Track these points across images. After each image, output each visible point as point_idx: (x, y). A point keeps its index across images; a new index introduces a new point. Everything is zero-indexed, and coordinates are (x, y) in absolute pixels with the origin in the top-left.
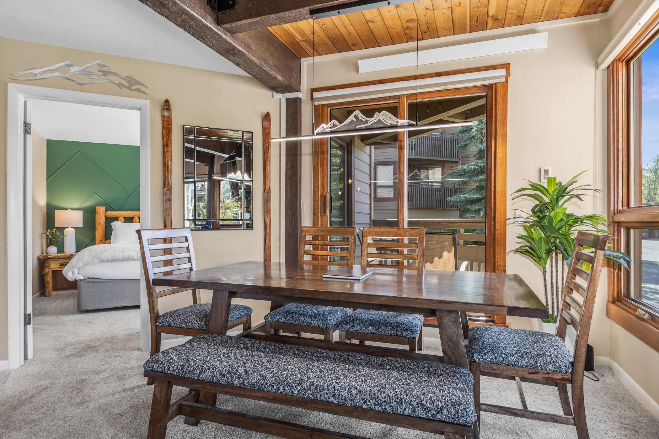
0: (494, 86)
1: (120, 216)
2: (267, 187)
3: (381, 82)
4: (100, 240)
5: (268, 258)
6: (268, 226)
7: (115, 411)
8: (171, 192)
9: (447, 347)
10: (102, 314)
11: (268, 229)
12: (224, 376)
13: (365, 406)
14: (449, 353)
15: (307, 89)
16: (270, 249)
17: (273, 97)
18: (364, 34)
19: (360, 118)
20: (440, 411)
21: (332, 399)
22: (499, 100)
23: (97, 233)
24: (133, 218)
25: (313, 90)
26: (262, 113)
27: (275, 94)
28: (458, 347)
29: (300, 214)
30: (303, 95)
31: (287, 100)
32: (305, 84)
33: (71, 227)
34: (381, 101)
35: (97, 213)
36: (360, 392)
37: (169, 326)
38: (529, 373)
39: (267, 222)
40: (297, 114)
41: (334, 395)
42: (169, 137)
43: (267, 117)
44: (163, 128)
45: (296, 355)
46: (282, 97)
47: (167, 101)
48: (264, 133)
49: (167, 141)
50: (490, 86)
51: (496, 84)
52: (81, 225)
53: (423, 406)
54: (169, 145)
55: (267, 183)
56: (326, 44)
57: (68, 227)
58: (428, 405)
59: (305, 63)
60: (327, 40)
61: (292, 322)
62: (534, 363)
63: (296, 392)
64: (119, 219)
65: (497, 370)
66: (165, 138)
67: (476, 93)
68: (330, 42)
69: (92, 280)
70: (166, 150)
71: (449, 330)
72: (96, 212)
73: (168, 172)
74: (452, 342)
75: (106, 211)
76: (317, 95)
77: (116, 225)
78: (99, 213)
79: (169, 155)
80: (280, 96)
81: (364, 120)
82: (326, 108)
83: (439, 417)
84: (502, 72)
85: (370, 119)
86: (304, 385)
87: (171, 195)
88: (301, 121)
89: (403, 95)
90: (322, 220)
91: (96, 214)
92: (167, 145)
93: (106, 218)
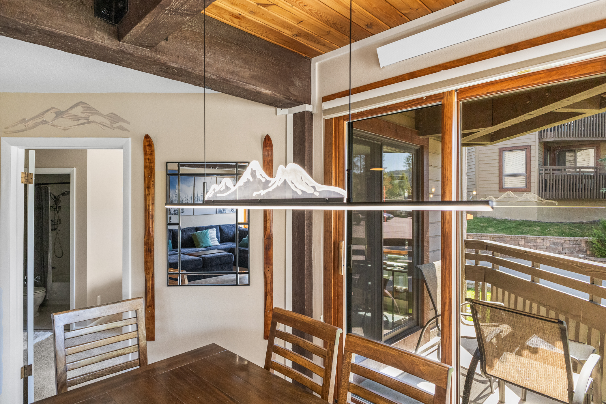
2: (268, 231)
3: (412, 75)
6: (269, 282)
8: (152, 242)
11: (269, 286)
15: (319, 98)
17: (276, 114)
18: (374, 6)
19: (259, 177)
25: (325, 99)
26: (262, 136)
27: (279, 110)
30: (313, 106)
31: (295, 115)
32: (317, 91)
39: (268, 275)
42: (151, 177)
43: (267, 142)
44: (145, 167)
46: (289, 113)
47: (147, 137)
48: (264, 161)
49: (149, 182)
54: (151, 186)
55: (268, 225)
56: (328, 33)
59: (317, 64)
60: (328, 29)
66: (146, 179)
68: (332, 30)
70: (147, 193)
73: (149, 219)
76: (327, 105)
79: (151, 198)
80: (286, 111)
82: (342, 121)
88: (311, 143)
89: (450, 92)
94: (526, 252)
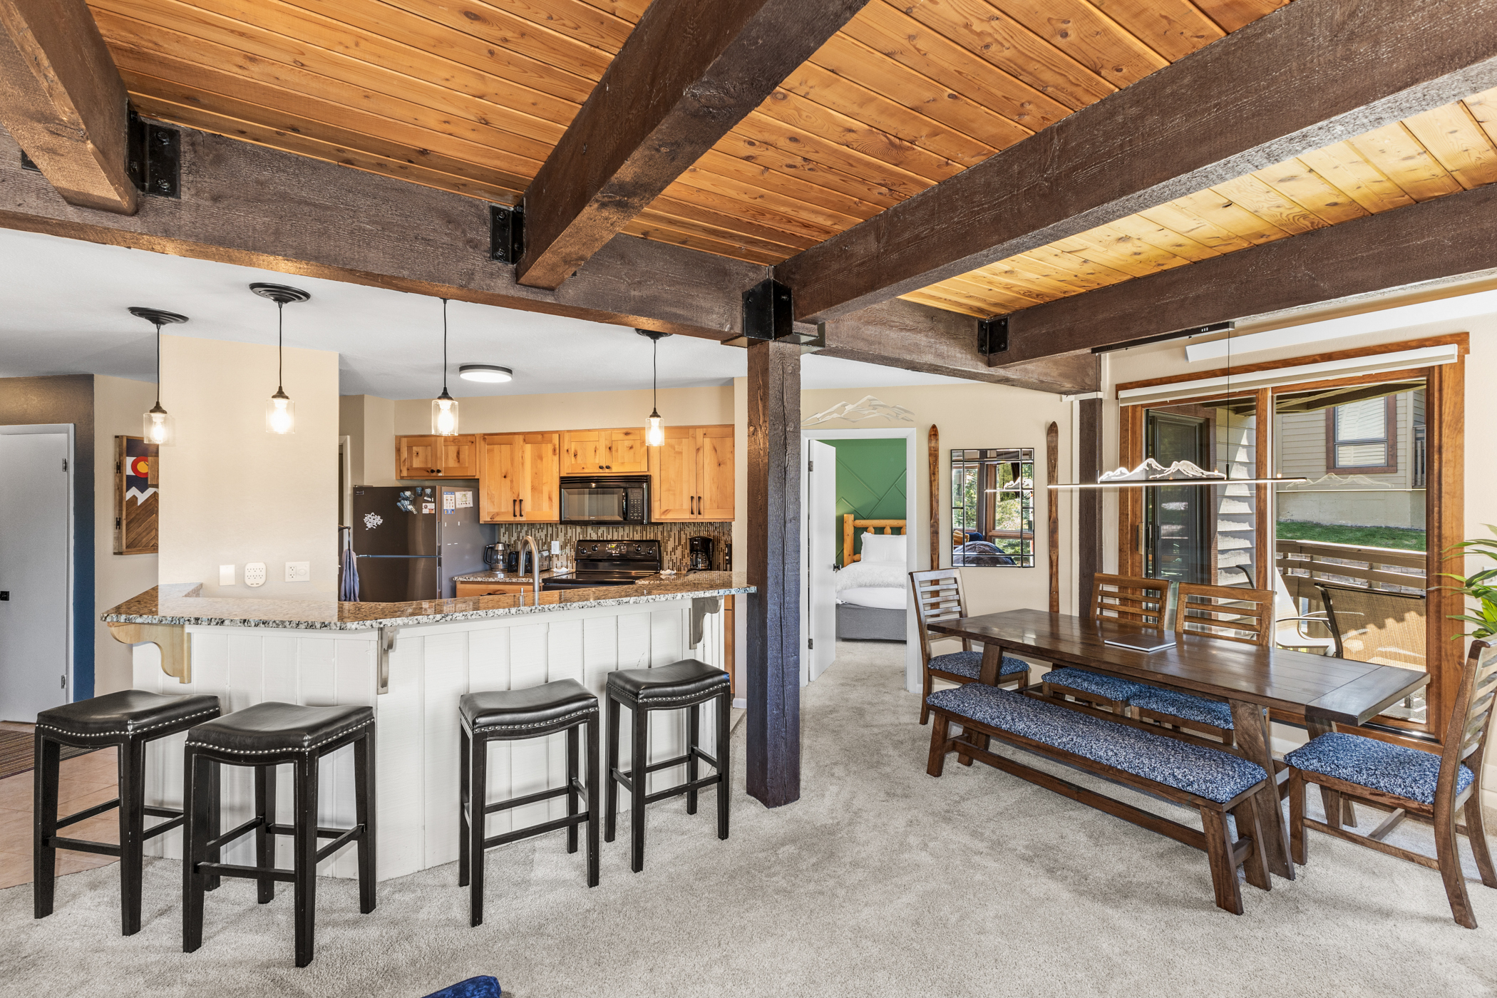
0: (1436, 371)
1: (870, 526)
2: (1054, 514)
3: (1226, 372)
4: (849, 557)
5: (1055, 604)
6: (1054, 564)
8: (938, 524)
9: (1242, 739)
10: (860, 645)
11: (1054, 568)
12: (993, 719)
13: (1119, 767)
14: (1246, 746)
15: (1111, 386)
16: (1057, 592)
17: (1061, 400)
19: (1154, 467)
20: (1191, 784)
21: (1088, 756)
23: (845, 546)
25: (1120, 387)
26: (1046, 425)
27: (1063, 397)
28: (1256, 742)
29: (1101, 549)
30: (1105, 394)
31: (1081, 402)
32: (1107, 380)
35: (847, 523)
36: (1116, 754)
37: (940, 670)
38: (1371, 794)
39: (1054, 558)
40: (1095, 420)
41: (1091, 753)
42: (936, 464)
43: (1052, 429)
44: (930, 455)
45: (1063, 716)
46: (1075, 400)
47: (934, 427)
48: (1048, 447)
49: (934, 469)
51: (1440, 366)
53: (1175, 776)
54: (936, 473)
55: (1054, 509)
59: (1107, 358)
61: (1074, 686)
62: (1375, 781)
63: (1057, 744)
64: (868, 530)
66: (931, 466)
67: (1404, 378)
69: (849, 606)
70: (933, 478)
71: (1245, 722)
72: (845, 521)
73: (935, 503)
74: (1249, 735)
75: (855, 520)
76: (1123, 394)
77: (866, 537)
79: (937, 483)
80: (1072, 397)
81: (1159, 470)
82: (1139, 410)
83: (1189, 789)
84: (1452, 350)
85: (1168, 469)
86: (1064, 740)
87: (938, 527)
88: (1101, 428)
89: (1266, 388)
90: (1133, 559)
91: (844, 524)
92: (934, 474)
93: (855, 528)
94: (1360, 550)
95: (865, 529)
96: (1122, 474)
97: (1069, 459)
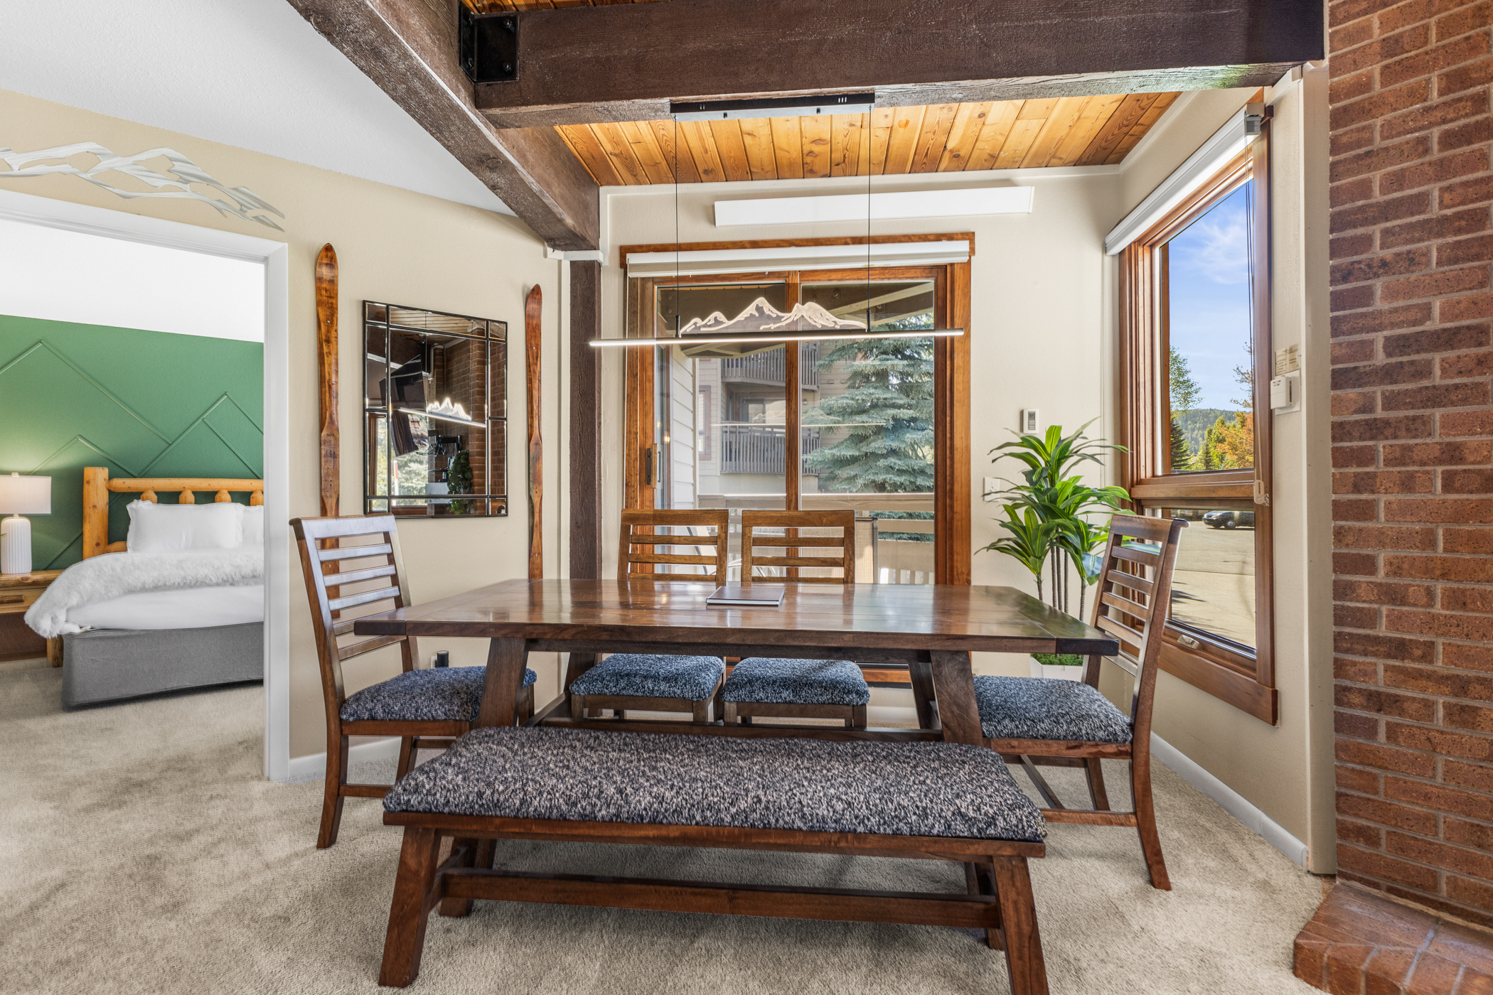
0: (948, 268)
1: (147, 490)
2: (536, 432)
3: (755, 245)
4: (95, 542)
5: (537, 572)
6: (537, 510)
7: (267, 911)
8: (337, 440)
9: (949, 714)
10: (128, 710)
11: (537, 515)
12: (575, 804)
13: (861, 829)
14: (953, 724)
15: (612, 247)
16: (540, 554)
17: (545, 256)
18: (732, 154)
19: (767, 312)
20: (992, 822)
21: (799, 823)
22: (958, 293)
23: (87, 528)
24: (179, 493)
25: (624, 251)
26: (524, 286)
27: (550, 250)
28: (968, 714)
29: (600, 485)
30: (604, 255)
31: (573, 263)
32: (609, 236)
33: (21, 515)
34: (755, 279)
35: (88, 482)
36: (849, 804)
37: (373, 718)
38: (1069, 748)
39: (536, 500)
40: (593, 293)
41: (804, 816)
42: (332, 323)
43: (534, 294)
44: (319, 303)
45: (696, 751)
46: (564, 258)
47: (328, 248)
48: (527, 325)
49: (328, 331)
50: (943, 268)
51: (952, 265)
52: (47, 510)
53: (962, 815)
54: (333, 339)
55: (536, 423)
56: (656, 164)
57: (11, 515)
58: (971, 814)
59: (609, 196)
60: (660, 158)
61: (631, 692)
62: (1076, 729)
63: (728, 819)
64: (144, 495)
65: (1019, 747)
66: (322, 325)
67: (917, 278)
68: (664, 163)
69: (101, 634)
70: (325, 350)
71: (953, 686)
72: (86, 479)
73: (330, 397)
74: (959, 706)
75: (111, 477)
76: (632, 259)
77: (141, 510)
78: (92, 482)
79: (333, 361)
80: (559, 254)
81: (774, 316)
82: (650, 284)
83: (991, 831)
84: (963, 246)
85: (786, 315)
86: (743, 805)
87: (337, 445)
88: (600, 308)
89: (795, 272)
90: (642, 496)
91: (86, 486)
92: (328, 341)
93: (111, 492)
95: (138, 495)
96: (717, 322)
97: (556, 348)
